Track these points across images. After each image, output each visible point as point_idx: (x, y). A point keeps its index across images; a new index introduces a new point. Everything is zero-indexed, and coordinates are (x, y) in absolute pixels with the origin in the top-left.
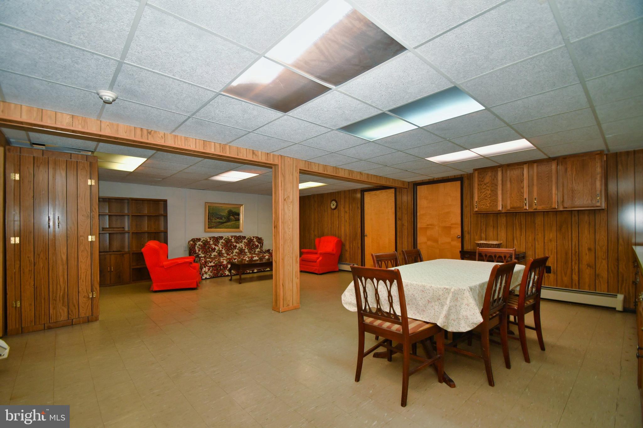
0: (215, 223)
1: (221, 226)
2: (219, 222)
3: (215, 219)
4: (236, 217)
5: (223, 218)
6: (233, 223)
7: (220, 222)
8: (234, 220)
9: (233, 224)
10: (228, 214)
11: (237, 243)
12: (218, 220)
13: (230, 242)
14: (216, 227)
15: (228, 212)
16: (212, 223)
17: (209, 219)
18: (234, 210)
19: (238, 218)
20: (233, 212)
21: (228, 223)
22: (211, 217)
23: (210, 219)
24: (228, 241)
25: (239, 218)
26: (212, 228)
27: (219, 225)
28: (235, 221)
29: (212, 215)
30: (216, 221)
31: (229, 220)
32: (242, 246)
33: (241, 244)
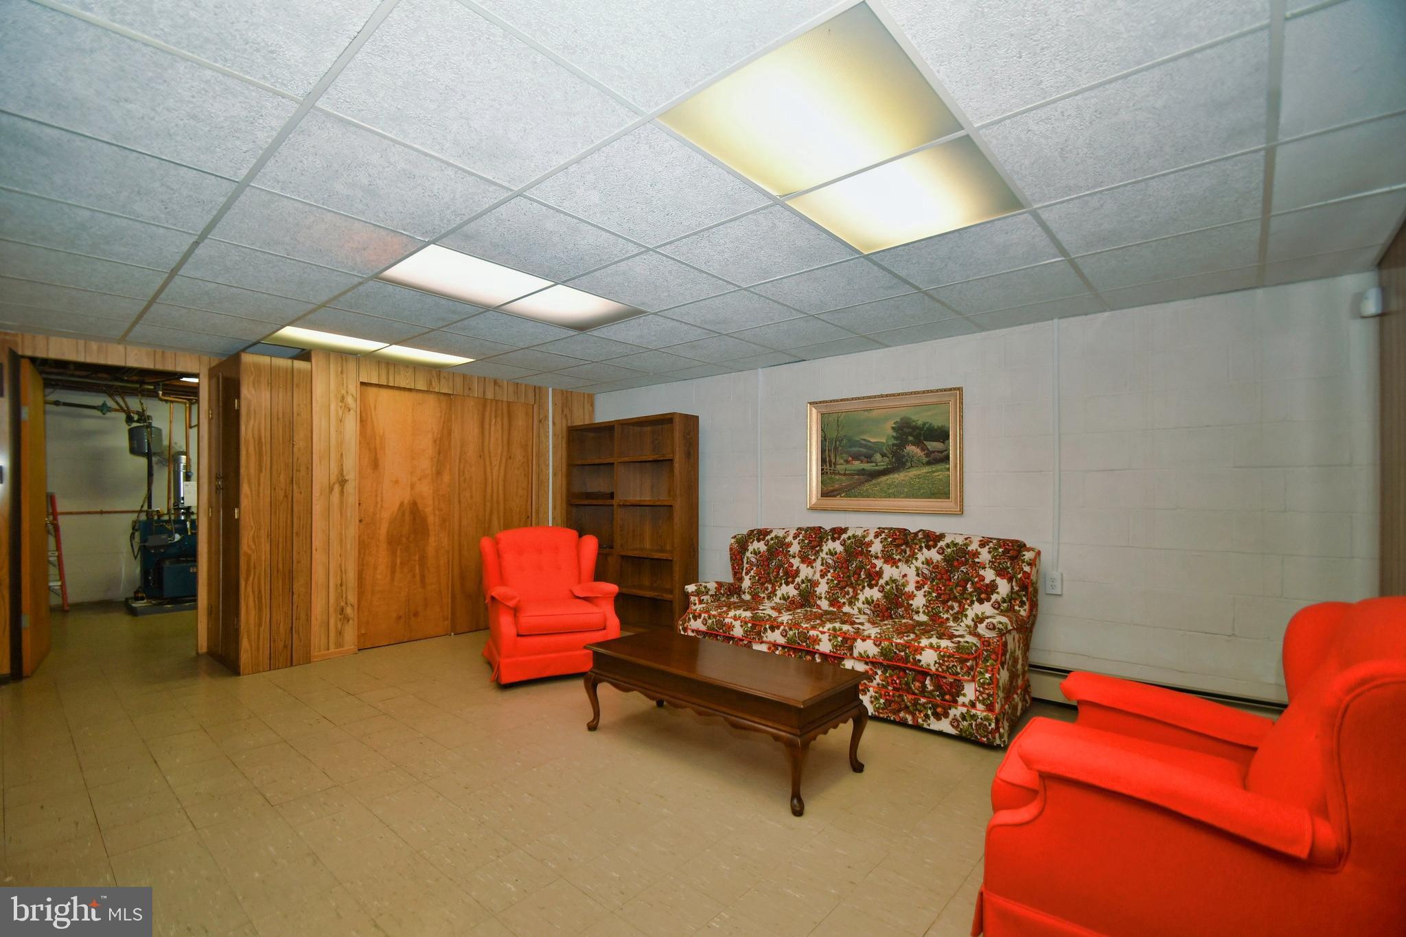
0: (845, 475)
1: (867, 486)
2: (862, 472)
3: (847, 462)
4: (933, 445)
5: (878, 457)
6: (919, 472)
7: (863, 469)
8: (925, 460)
9: (918, 476)
10: (895, 438)
11: (889, 559)
12: (857, 465)
13: (861, 553)
14: (848, 491)
15: (893, 428)
16: (837, 477)
17: (823, 461)
18: (920, 418)
19: (942, 452)
20: (915, 428)
21: (896, 476)
22: (832, 456)
23: (830, 462)
24: (858, 548)
25: (947, 450)
26: (835, 496)
27: (861, 483)
28: (929, 463)
29: (836, 449)
30: (848, 466)
31: (899, 462)
32: (905, 576)
33: (903, 567)
